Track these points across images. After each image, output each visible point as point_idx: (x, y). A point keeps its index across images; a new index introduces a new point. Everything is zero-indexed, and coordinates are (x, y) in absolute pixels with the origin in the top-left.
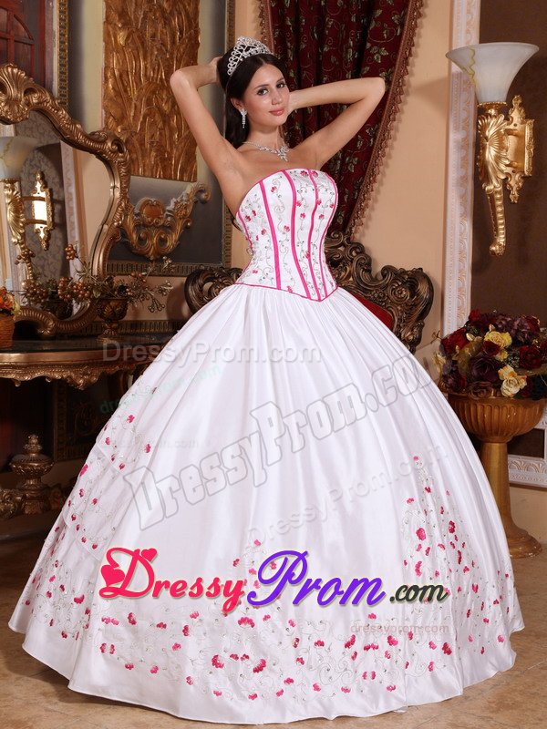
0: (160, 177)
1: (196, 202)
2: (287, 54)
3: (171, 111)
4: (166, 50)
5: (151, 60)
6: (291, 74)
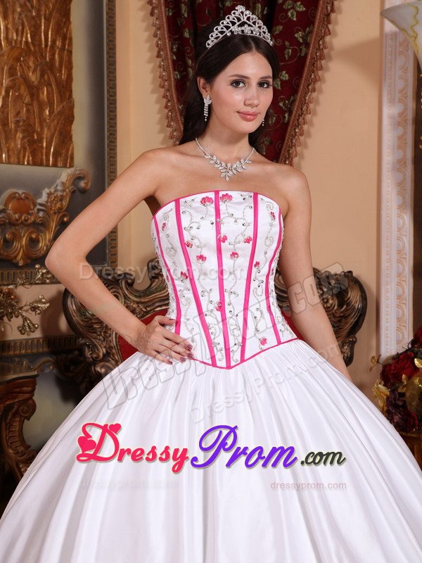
0: (28, 164)
1: (74, 192)
2: (180, 10)
3: (40, 81)
4: (32, 6)
5: (14, 19)
6: (187, 35)
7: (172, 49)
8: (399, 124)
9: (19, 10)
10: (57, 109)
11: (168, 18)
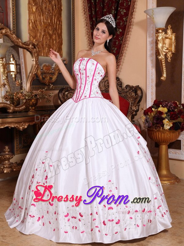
3: (52, 33)
4: (50, 12)
5: (45, 16)
6: (94, 19)
7: (90, 24)
8: (152, 43)
9: (47, 14)
10: (58, 41)
11: (89, 15)
